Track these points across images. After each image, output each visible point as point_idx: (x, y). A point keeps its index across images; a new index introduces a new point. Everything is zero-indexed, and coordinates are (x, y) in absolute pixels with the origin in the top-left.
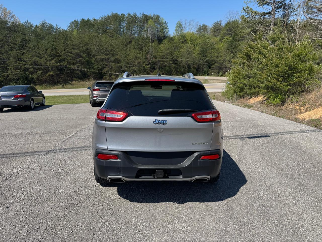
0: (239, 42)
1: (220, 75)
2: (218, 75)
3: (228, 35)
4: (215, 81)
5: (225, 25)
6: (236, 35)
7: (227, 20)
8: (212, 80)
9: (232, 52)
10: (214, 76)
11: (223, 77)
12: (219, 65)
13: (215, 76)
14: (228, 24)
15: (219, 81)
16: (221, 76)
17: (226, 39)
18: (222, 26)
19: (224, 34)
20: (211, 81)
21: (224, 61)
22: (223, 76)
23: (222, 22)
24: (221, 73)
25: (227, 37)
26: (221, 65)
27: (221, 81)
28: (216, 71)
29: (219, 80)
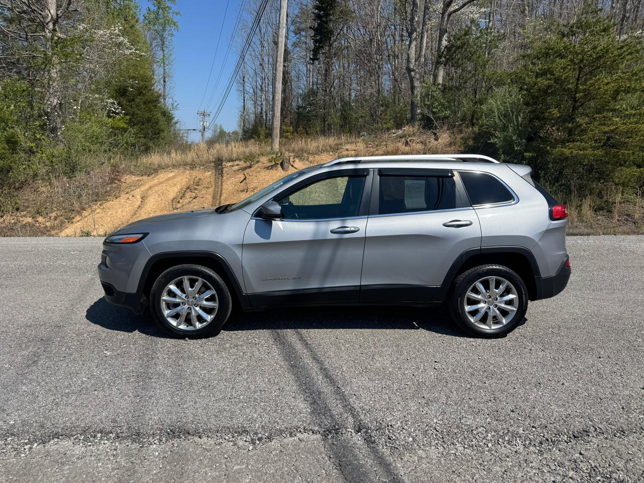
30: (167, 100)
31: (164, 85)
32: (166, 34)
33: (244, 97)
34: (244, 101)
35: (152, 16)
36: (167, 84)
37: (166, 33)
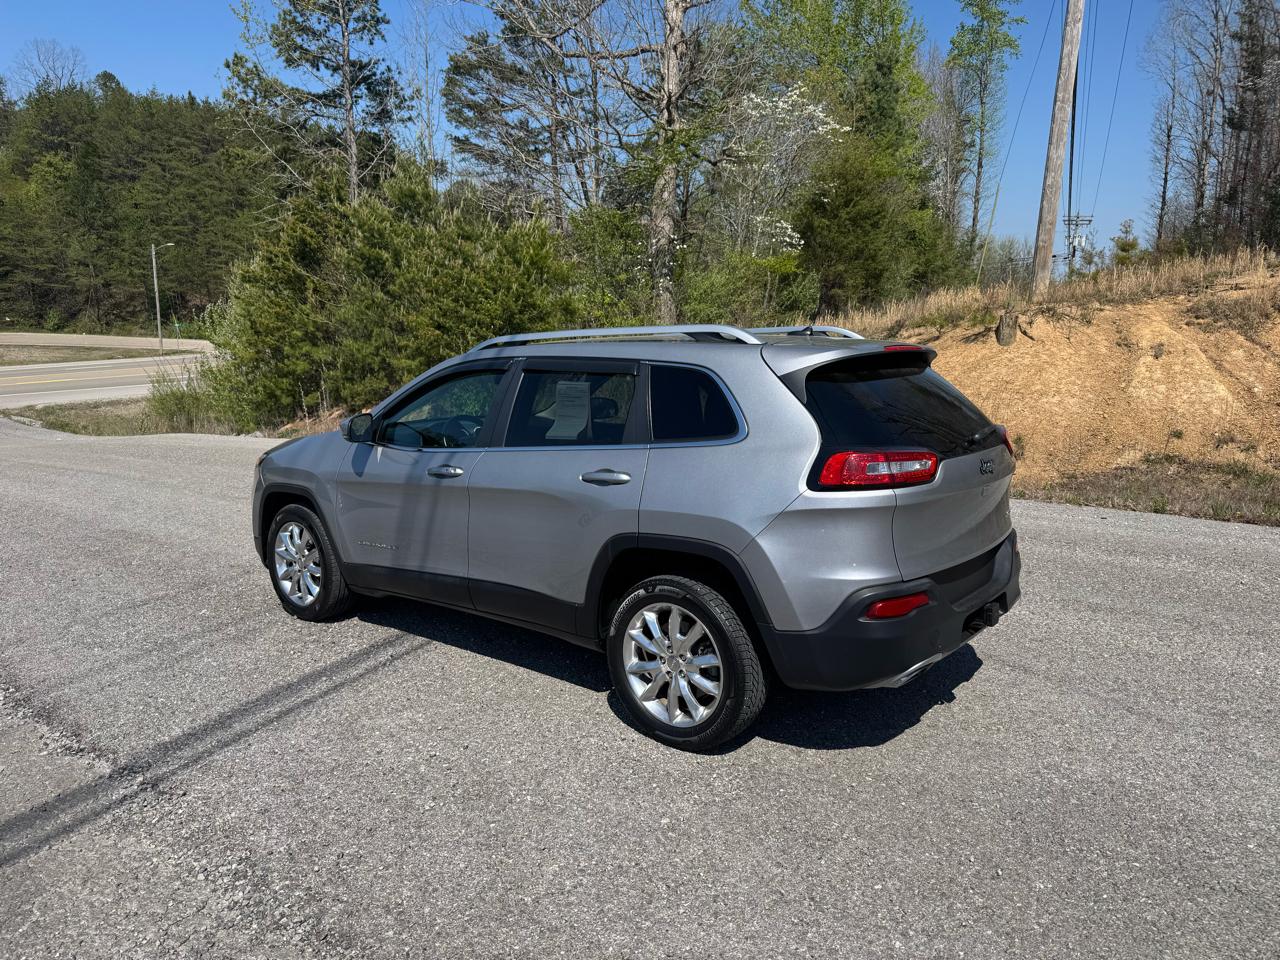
0: (117, 186)
1: (50, 324)
2: (38, 326)
3: (51, 147)
4: (36, 354)
5: (28, 102)
6: (92, 150)
7: (34, 82)
8: (15, 346)
9: (91, 227)
10: (20, 330)
11: (69, 332)
12: (39, 281)
13: (28, 331)
14: (42, 100)
15: (57, 354)
16: (58, 328)
17: (50, 164)
18: (10, 103)
19: (31, 140)
20: (14, 354)
21: (58, 261)
22: (66, 330)
23: (9, 86)
24: (53, 317)
25: (49, 157)
26: (48, 279)
27: (65, 351)
28: (27, 305)
29: (58, 348)
30: (981, 201)
31: (979, 173)
32: (992, 69)
33: (1166, 174)
34: (1166, 180)
35: (968, 37)
36: (985, 169)
37: (993, 66)
